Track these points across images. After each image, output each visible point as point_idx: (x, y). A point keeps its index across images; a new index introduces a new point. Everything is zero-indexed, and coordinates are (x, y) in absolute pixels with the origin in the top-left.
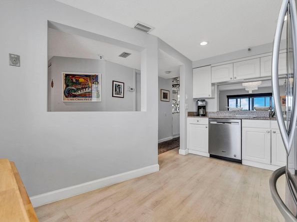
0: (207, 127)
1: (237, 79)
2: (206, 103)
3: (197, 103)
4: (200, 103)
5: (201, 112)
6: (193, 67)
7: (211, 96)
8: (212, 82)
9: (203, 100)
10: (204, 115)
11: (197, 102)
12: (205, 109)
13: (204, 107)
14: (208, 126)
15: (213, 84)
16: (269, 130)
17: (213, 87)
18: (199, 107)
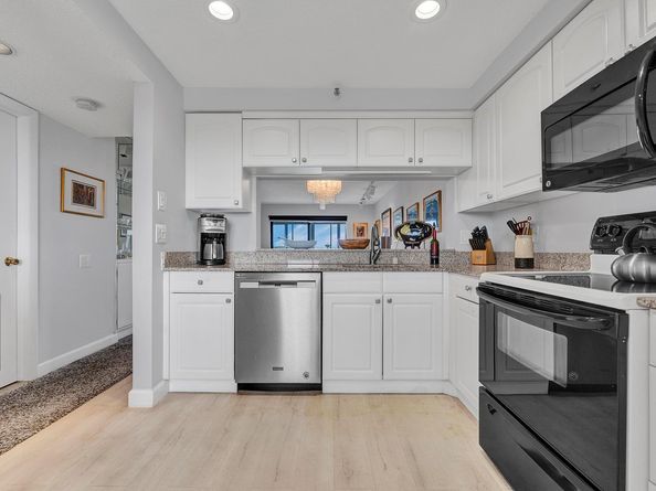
0: (228, 301)
1: (308, 163)
2: (228, 226)
3: (199, 224)
4: (209, 226)
5: (212, 251)
6: (187, 108)
7: (240, 206)
8: (246, 165)
9: (218, 217)
10: (221, 262)
11: (199, 221)
12: (224, 243)
13: (221, 238)
14: (232, 297)
15: (247, 172)
16: (379, 296)
17: (247, 182)
18: (206, 238)
